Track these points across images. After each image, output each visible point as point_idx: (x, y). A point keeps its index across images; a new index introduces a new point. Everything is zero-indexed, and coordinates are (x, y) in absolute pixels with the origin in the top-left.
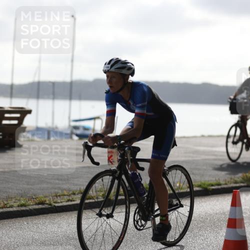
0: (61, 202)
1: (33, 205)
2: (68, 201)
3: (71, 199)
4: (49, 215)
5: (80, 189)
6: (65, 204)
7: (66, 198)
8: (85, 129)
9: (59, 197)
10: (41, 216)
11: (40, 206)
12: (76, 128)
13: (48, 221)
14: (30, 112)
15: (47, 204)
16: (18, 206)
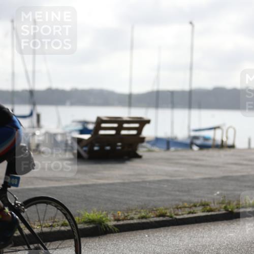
0: (183, 214)
1: (154, 217)
2: (189, 213)
3: (192, 211)
4: (170, 228)
5: (201, 200)
6: (186, 216)
7: (187, 210)
8: (206, 139)
9: (180, 210)
10: (162, 229)
11: (161, 219)
12: (196, 138)
13: (169, 234)
14: (148, 122)
15: (168, 216)
16: (139, 218)
